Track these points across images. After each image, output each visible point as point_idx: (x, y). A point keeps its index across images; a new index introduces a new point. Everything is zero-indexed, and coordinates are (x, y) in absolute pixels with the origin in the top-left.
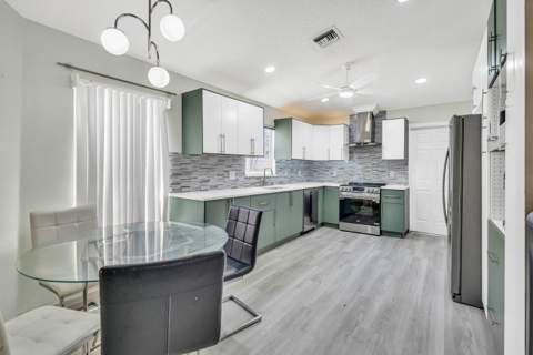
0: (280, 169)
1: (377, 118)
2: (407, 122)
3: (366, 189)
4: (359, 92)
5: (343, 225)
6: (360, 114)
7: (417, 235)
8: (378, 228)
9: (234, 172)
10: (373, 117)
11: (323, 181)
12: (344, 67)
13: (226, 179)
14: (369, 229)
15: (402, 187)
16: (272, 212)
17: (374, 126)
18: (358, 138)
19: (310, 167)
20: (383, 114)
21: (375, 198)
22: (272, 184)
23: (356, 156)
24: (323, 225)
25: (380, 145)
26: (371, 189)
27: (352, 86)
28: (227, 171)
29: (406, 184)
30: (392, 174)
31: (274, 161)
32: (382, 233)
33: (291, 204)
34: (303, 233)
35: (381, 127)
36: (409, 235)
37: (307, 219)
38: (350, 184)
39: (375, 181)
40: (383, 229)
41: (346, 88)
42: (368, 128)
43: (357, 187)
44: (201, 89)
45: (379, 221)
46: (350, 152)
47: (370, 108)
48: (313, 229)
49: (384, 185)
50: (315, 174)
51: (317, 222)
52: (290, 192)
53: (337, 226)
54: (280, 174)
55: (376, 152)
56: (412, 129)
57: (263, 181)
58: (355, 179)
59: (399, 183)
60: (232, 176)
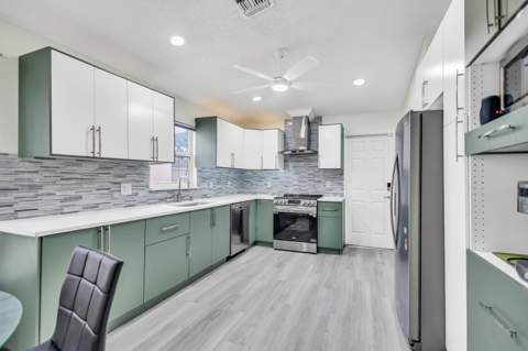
0: (202, 179)
1: (313, 123)
2: (342, 129)
3: (303, 202)
4: (294, 86)
5: (277, 243)
6: (295, 118)
7: (353, 250)
8: (315, 245)
9: (130, 185)
10: (309, 123)
11: (255, 193)
12: (277, 54)
13: (116, 195)
14: (305, 246)
15: (338, 199)
16: (184, 238)
17: (309, 132)
18: (292, 146)
19: (243, 177)
20: (318, 120)
21: (312, 211)
22: (191, 198)
23: (291, 165)
24: (255, 243)
25: (316, 153)
26: (308, 202)
27: (286, 77)
28: (119, 183)
29: (342, 195)
30: (328, 184)
31: (195, 170)
32: (319, 250)
33: (213, 224)
34: (229, 258)
35: (317, 134)
36: (346, 249)
37: (237, 238)
38: (285, 195)
39: (311, 192)
40: (320, 245)
41: (279, 79)
42: (303, 134)
43: (293, 199)
44: (49, 49)
45: (316, 237)
46: (285, 161)
47: (306, 112)
48: (244, 251)
49: (321, 196)
50: (248, 185)
51: (248, 241)
52: (212, 209)
53: (270, 245)
54: (204, 185)
55: (312, 161)
56: (348, 137)
57: (176, 195)
58: (291, 191)
59: (335, 194)
60: (127, 189)
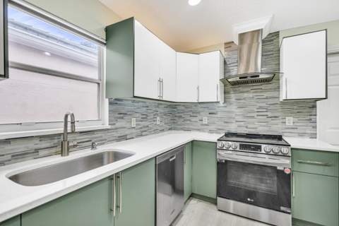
21: (283, 164)
23: (233, 96)
30: (290, 121)
50: (180, 122)
